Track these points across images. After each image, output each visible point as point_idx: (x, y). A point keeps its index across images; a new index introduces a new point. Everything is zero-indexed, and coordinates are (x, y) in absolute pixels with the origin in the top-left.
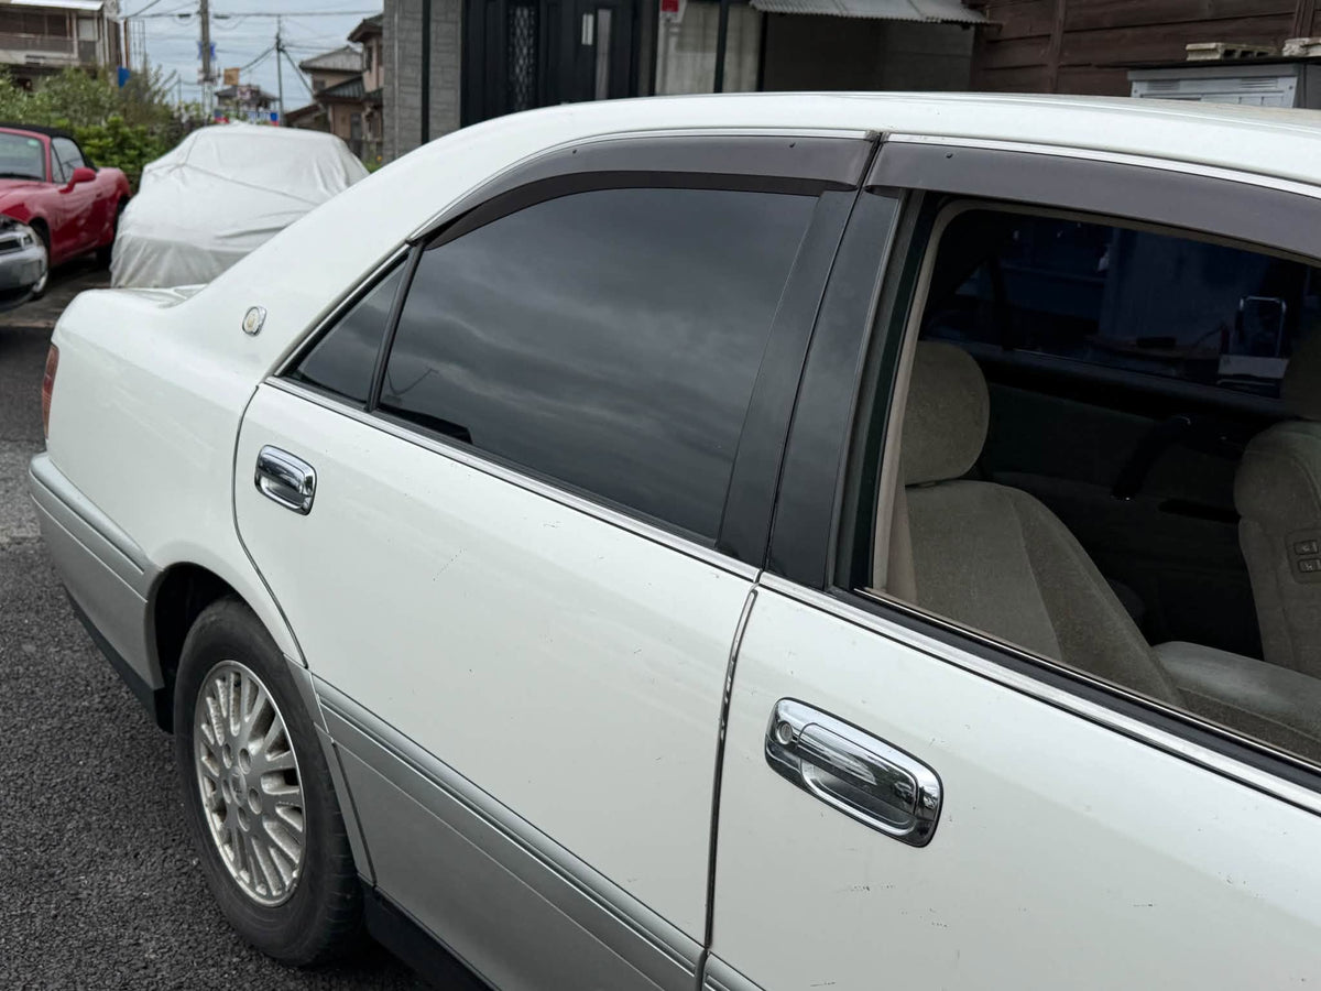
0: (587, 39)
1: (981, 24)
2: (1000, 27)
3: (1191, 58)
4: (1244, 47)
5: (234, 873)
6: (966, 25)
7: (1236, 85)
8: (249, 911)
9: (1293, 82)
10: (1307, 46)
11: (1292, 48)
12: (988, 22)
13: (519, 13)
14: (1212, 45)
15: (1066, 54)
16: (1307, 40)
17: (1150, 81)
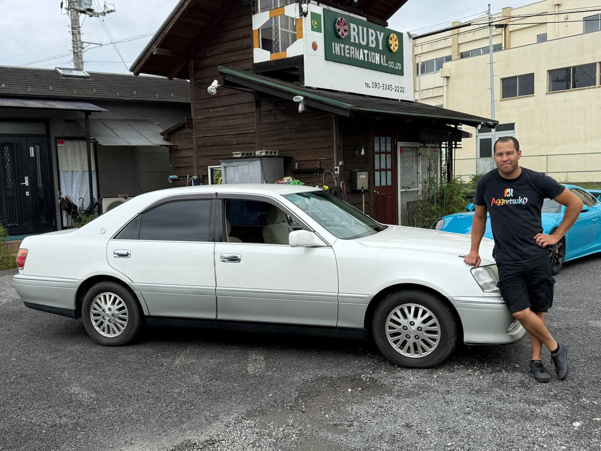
0: (32, 154)
1: (171, 145)
2: (177, 146)
3: (234, 156)
4: (246, 152)
5: (105, 336)
6: (166, 146)
7: (247, 163)
8: (112, 340)
9: (259, 161)
10: (261, 152)
11: (258, 153)
12: (172, 144)
13: (5, 148)
14: (239, 152)
15: (199, 153)
16: (260, 151)
17: (226, 162)
